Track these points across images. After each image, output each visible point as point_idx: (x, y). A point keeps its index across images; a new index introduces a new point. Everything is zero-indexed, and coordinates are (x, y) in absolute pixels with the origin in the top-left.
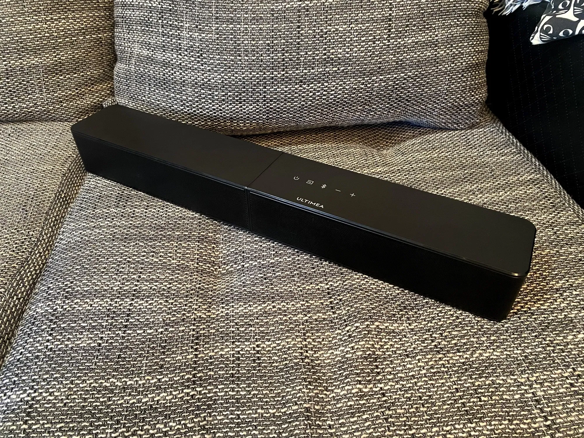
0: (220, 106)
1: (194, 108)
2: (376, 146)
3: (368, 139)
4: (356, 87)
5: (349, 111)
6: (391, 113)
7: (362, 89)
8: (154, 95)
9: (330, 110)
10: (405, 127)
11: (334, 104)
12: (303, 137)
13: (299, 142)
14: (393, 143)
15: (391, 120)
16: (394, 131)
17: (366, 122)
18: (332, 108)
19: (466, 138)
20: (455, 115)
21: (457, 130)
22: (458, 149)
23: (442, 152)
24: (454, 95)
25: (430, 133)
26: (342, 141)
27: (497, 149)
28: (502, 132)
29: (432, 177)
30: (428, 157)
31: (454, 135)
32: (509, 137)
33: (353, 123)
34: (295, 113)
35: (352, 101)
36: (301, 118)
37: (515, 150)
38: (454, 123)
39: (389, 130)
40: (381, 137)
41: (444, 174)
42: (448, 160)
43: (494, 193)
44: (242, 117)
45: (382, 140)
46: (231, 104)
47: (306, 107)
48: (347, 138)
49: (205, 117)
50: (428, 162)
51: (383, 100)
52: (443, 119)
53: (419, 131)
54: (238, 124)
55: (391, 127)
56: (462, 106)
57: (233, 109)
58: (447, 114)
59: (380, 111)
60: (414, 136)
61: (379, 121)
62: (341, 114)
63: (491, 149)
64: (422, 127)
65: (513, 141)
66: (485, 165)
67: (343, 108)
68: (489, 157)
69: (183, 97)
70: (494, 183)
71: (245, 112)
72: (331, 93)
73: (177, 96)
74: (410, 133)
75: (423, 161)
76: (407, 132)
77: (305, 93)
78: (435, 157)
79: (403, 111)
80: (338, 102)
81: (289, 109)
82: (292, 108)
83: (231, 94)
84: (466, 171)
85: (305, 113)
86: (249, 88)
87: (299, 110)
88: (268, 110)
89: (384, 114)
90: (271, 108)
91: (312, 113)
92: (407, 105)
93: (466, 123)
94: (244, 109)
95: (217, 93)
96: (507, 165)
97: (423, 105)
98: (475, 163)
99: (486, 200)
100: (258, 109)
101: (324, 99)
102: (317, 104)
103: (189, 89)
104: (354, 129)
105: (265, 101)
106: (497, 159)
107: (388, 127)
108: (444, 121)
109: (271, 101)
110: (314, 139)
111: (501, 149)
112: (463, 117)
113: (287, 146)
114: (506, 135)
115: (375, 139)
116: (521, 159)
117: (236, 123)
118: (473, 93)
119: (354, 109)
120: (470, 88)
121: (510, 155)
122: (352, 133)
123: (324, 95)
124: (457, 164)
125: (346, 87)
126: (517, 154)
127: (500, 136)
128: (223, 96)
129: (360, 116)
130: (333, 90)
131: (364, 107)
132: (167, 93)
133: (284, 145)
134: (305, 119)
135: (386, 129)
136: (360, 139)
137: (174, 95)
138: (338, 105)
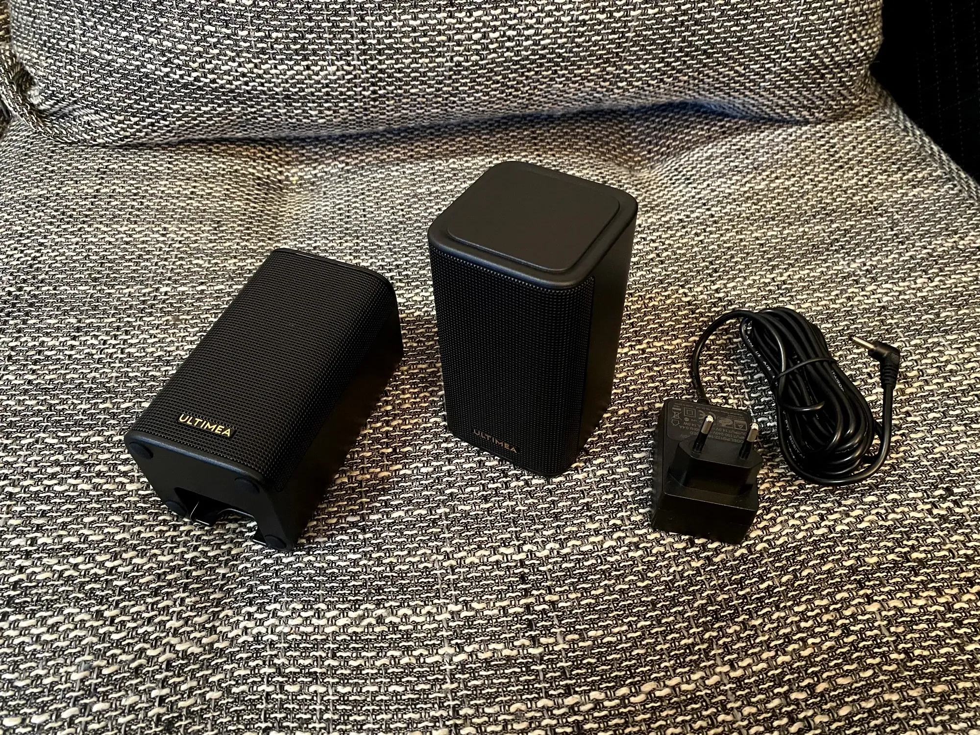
0: (256, 66)
1: (195, 70)
2: (626, 161)
3: (607, 143)
4: (587, 17)
5: (568, 79)
6: (665, 83)
7: (600, 23)
8: (96, 39)
9: (522, 75)
10: (690, 116)
11: (533, 62)
12: (460, 142)
13: (452, 151)
14: (662, 154)
15: (664, 100)
16: (665, 124)
17: (607, 105)
18: (529, 70)
19: (828, 142)
20: (809, 90)
21: (807, 122)
22: (812, 171)
23: (777, 178)
24: (815, 40)
25: (746, 130)
26: (551, 149)
27: (899, 169)
28: (905, 129)
29: (757, 238)
30: (746, 189)
31: (800, 137)
32: (922, 140)
33: (578, 106)
34: (440, 83)
35: (577, 54)
36: (455, 96)
37: (939, 173)
38: (804, 107)
39: (653, 121)
40: (636, 138)
41: (786, 232)
42: (792, 196)
43: (904, 280)
44: (312, 94)
45: (638, 146)
46: (282, 62)
47: (467, 69)
48: (562, 143)
49: (224, 94)
50: (746, 202)
51: (650, 52)
52: (780, 98)
53: (722, 127)
54: (304, 111)
55: (658, 117)
56: (827, 67)
57: (289, 73)
58: (791, 86)
59: (640, 79)
60: (710, 137)
61: (636, 103)
62: (550, 86)
63: (885, 171)
64: (727, 116)
65: (932, 149)
66: (876, 209)
67: (555, 72)
68: (884, 190)
69: (165, 43)
70: (900, 254)
71: (318, 82)
72: (526, 33)
73: (150, 40)
74: (702, 129)
75: (734, 200)
76: (693, 128)
77: (462, 33)
78: (762, 190)
79: (694, 79)
80: (543, 57)
81: (424, 74)
82: (431, 70)
83: (280, 35)
84: (834, 226)
85: (465, 84)
86: (323, 21)
87: (450, 77)
88: (373, 76)
89: (649, 85)
90: (382, 71)
91: (480, 84)
92: (705, 65)
93: (830, 108)
94: (317, 74)
95: (245, 33)
96: (927, 209)
97: (740, 66)
98: (853, 205)
99: (885, 299)
100: (349, 73)
101: (508, 49)
102: (493, 61)
103: (175, 22)
104: (577, 121)
105: (364, 53)
106: (904, 194)
107: (653, 115)
108: (781, 102)
109: (380, 52)
110: (486, 146)
111: (910, 171)
112: (825, 92)
113: (424, 161)
114: (914, 135)
115: (624, 145)
116: (957, 195)
117: (299, 108)
118: (854, 36)
119: (580, 75)
120: (851, 22)
121: (931, 184)
122: (573, 130)
123: (510, 39)
124: (813, 206)
125: (563, 19)
126: (945, 183)
127: (903, 138)
128: (260, 39)
129: (595, 90)
130: (531, 27)
131: (604, 69)
132: (124, 34)
133: (417, 159)
134: (463, 99)
135: (646, 120)
136: (590, 144)
137: (141, 38)
138: (542, 65)
